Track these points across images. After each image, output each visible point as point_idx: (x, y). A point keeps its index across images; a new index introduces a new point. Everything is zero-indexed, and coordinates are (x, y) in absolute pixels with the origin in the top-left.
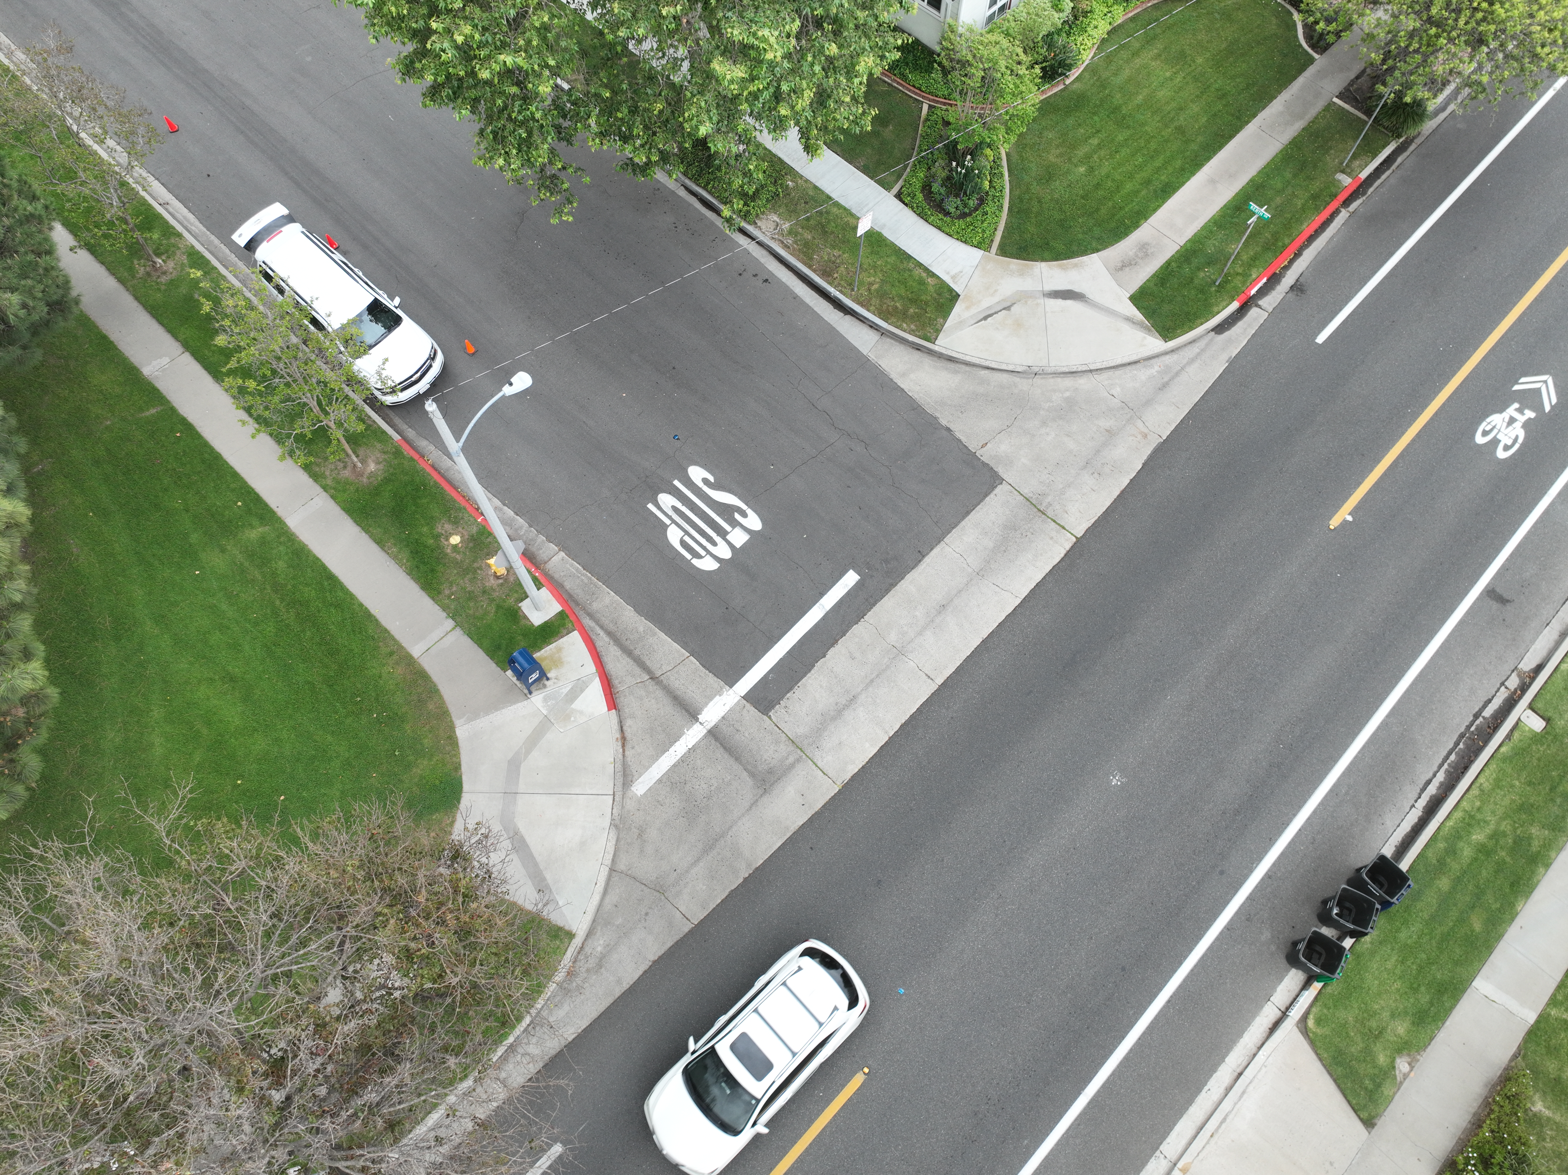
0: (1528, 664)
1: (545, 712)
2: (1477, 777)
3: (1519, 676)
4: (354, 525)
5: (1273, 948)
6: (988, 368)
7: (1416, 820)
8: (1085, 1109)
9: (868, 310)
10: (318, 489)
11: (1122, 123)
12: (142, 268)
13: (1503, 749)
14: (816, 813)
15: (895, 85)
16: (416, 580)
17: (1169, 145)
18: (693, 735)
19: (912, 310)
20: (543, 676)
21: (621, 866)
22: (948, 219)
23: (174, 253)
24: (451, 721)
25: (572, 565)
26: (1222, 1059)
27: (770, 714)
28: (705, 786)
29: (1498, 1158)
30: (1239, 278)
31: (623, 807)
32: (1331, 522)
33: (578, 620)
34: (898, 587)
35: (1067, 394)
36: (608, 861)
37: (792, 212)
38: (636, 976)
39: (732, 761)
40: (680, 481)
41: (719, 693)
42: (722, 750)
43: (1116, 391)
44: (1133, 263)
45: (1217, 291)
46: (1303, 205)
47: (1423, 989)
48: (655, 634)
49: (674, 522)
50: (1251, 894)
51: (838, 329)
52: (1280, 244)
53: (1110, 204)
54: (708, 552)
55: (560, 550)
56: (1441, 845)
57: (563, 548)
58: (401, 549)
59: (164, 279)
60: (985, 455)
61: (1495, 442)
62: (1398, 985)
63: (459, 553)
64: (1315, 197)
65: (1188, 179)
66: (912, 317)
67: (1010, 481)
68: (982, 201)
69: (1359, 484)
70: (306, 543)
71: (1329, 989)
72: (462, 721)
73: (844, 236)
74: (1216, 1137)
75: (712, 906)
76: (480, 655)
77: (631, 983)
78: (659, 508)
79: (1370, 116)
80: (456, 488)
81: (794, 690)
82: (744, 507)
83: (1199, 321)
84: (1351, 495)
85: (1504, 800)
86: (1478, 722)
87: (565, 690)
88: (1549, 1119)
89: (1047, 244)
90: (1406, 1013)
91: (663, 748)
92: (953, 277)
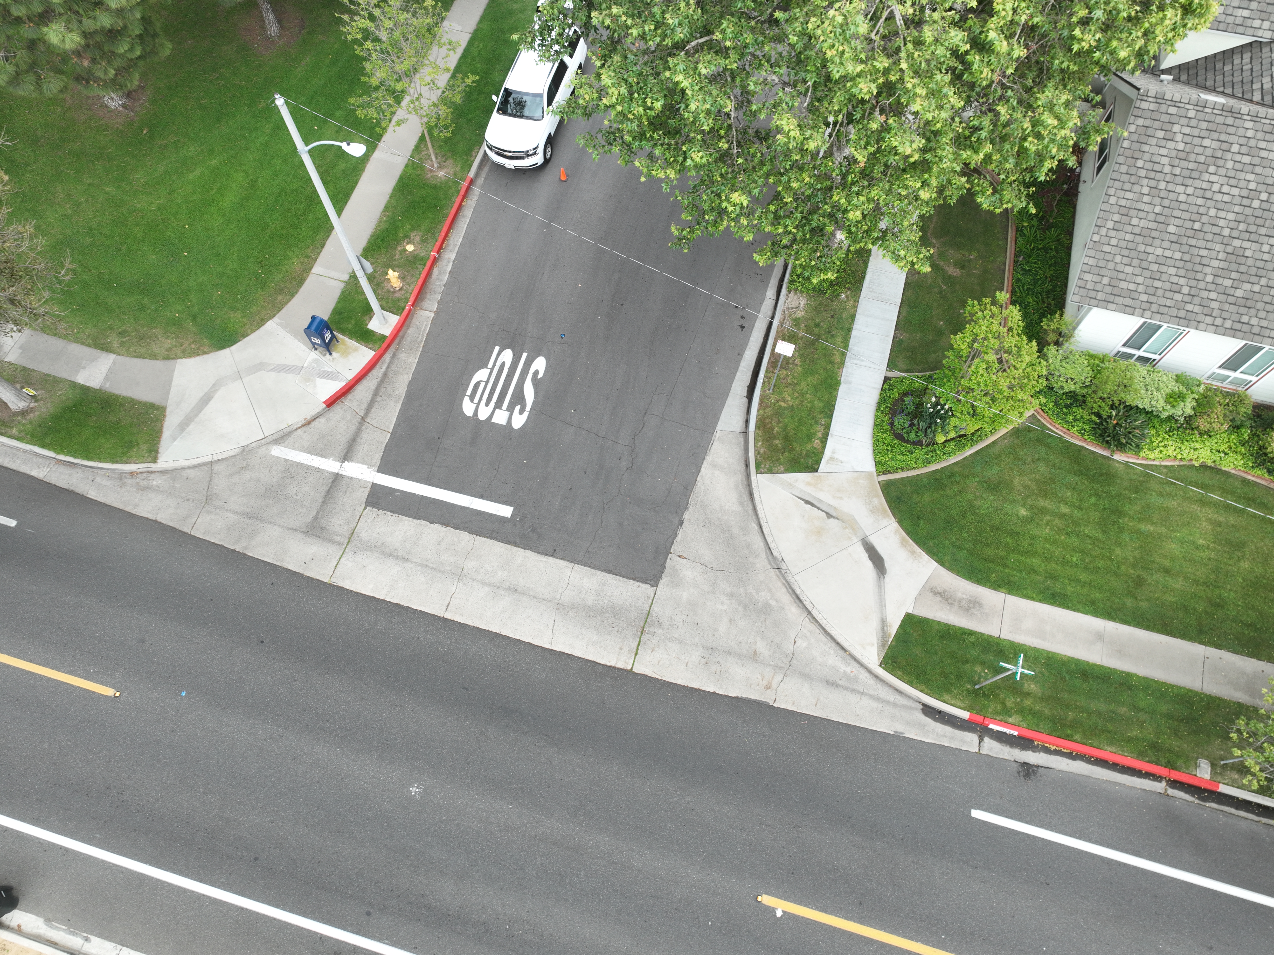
1: (305, 365)
4: (392, 188)
6: (761, 527)
8: (136, 872)
9: (758, 411)
10: (408, 155)
11: (1106, 524)
14: (302, 574)
16: (370, 242)
17: (1113, 578)
18: (331, 465)
19: (777, 442)
21: (216, 467)
22: (888, 427)
24: (275, 315)
25: (427, 325)
27: (368, 508)
28: (294, 491)
30: (999, 707)
31: (259, 448)
32: (764, 896)
33: (385, 350)
34: (515, 548)
35: (773, 603)
36: (217, 457)
37: (817, 311)
38: (142, 515)
39: (321, 499)
40: (527, 357)
41: (370, 466)
42: (327, 489)
43: (802, 644)
44: (950, 601)
45: (968, 690)
46: (1136, 738)
48: (397, 402)
51: (729, 398)
53: (1003, 553)
54: (478, 404)
55: (435, 312)
57: (437, 314)
58: (387, 221)
60: (673, 562)
63: (401, 254)
64: (1155, 746)
66: (771, 445)
67: (658, 592)
68: (921, 443)
70: (366, 170)
72: (279, 321)
73: (818, 358)
75: (207, 538)
76: (330, 307)
78: (498, 355)
80: (451, 228)
81: (394, 515)
83: (924, 687)
84: (806, 906)
87: (327, 369)
89: (919, 518)
91: (312, 451)
92: (832, 459)
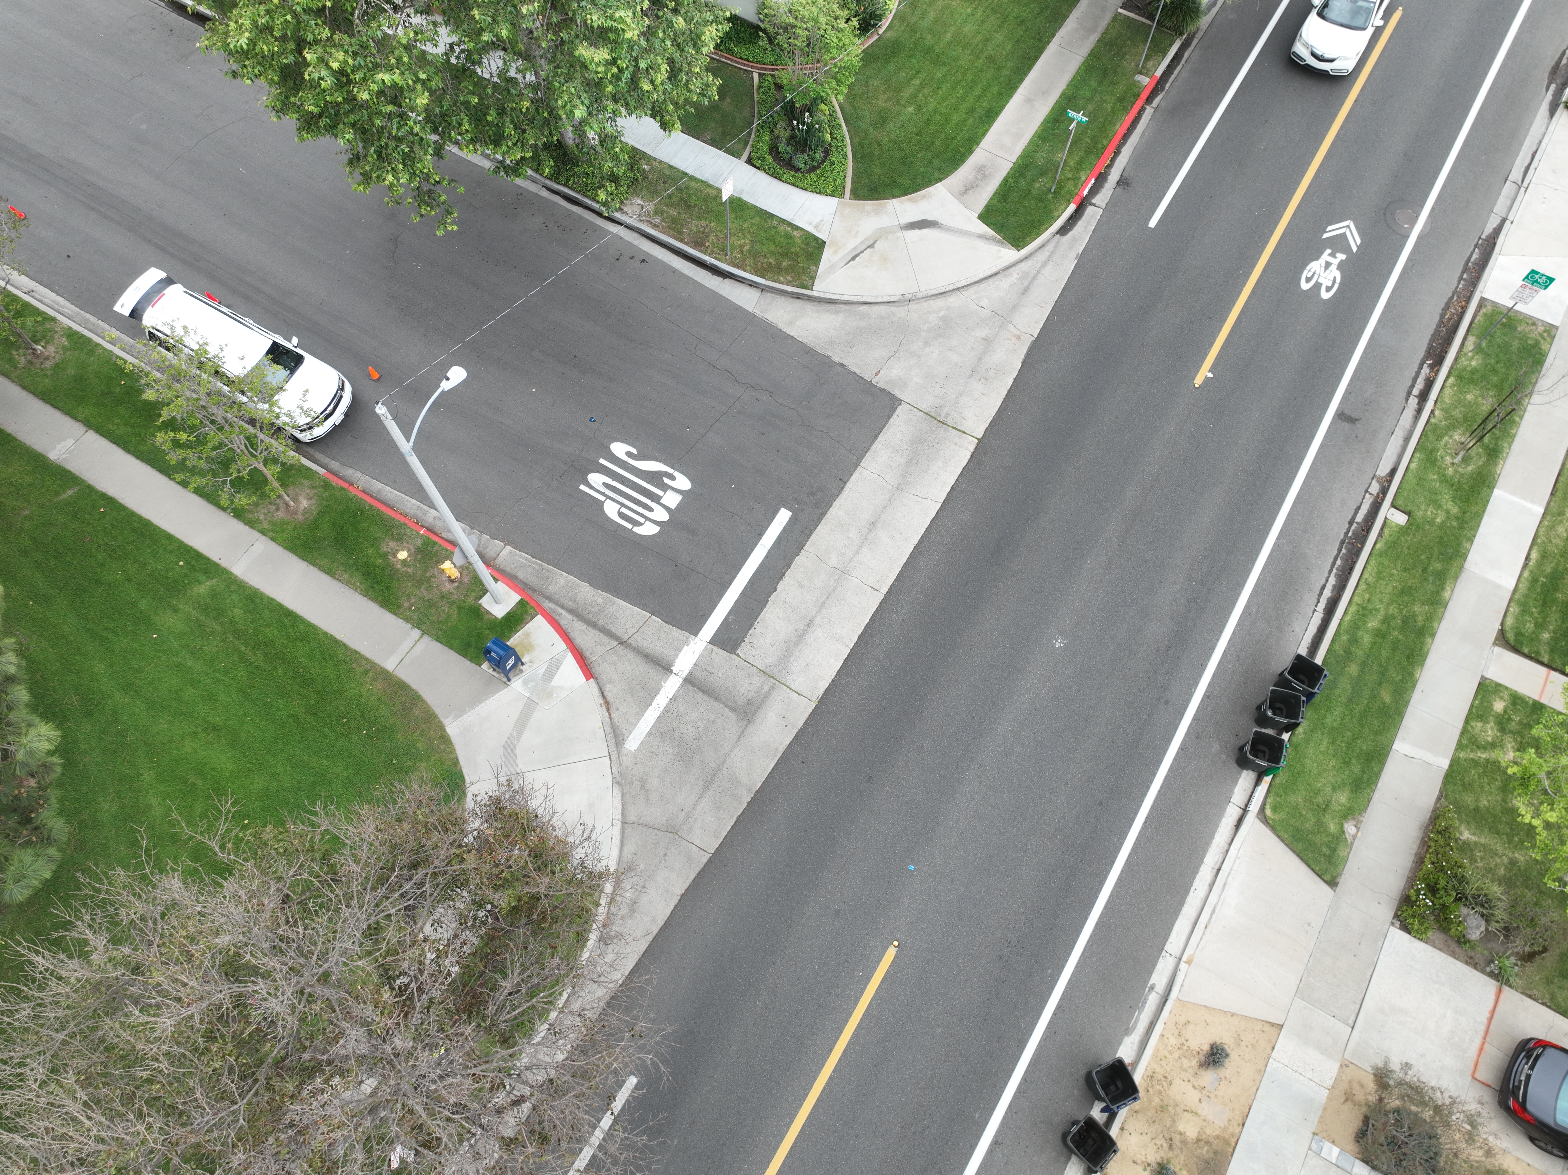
0: (1383, 470)
1: (527, 695)
2: (1362, 574)
3: (1378, 481)
4: (300, 561)
5: (1223, 757)
6: (865, 303)
7: (1320, 622)
8: (1094, 931)
9: (745, 271)
10: (256, 534)
11: (937, 61)
12: (23, 358)
13: (1378, 546)
14: (799, 731)
15: (723, 60)
16: (374, 599)
17: (984, 74)
18: (671, 686)
19: (785, 263)
20: (519, 661)
21: (632, 817)
22: (800, 175)
23: (52, 338)
24: (440, 722)
26: (1201, 861)
27: (738, 652)
28: (692, 729)
29: (1442, 883)
30: (1071, 182)
31: (620, 765)
32: (1195, 382)
33: (539, 606)
34: (828, 515)
35: (942, 313)
36: (618, 816)
37: (653, 193)
38: (669, 912)
39: (712, 702)
40: (605, 459)
41: (686, 643)
42: (700, 694)
43: (985, 302)
44: (974, 185)
45: (1054, 197)
46: (1113, 108)
47: (1354, 761)
48: (614, 603)
49: (608, 497)
50: (1195, 715)
51: (721, 293)
52: (1100, 146)
53: (943, 136)
54: (647, 518)
55: (505, 545)
56: (1345, 638)
57: (508, 542)
58: (352, 574)
59: (48, 364)
60: (880, 382)
61: (1318, 285)
62: (1333, 762)
63: (409, 566)
64: (1121, 100)
65: (1007, 102)
66: (787, 270)
67: (908, 401)
68: (827, 153)
69: (1212, 344)
70: (257, 587)
71: (1277, 780)
72: (450, 719)
73: (707, 207)
74: (1209, 927)
75: (724, 834)
76: (453, 656)
77: (666, 919)
78: (591, 487)
79: (1153, 20)
80: (392, 508)
81: (755, 626)
82: (670, 470)
83: (1044, 227)
84: (1207, 355)
85: (1388, 589)
86: (1353, 528)
87: (541, 671)
88: (1476, 843)
89: (895, 182)
90: (1344, 784)
91: (646, 704)
92: (816, 227)
